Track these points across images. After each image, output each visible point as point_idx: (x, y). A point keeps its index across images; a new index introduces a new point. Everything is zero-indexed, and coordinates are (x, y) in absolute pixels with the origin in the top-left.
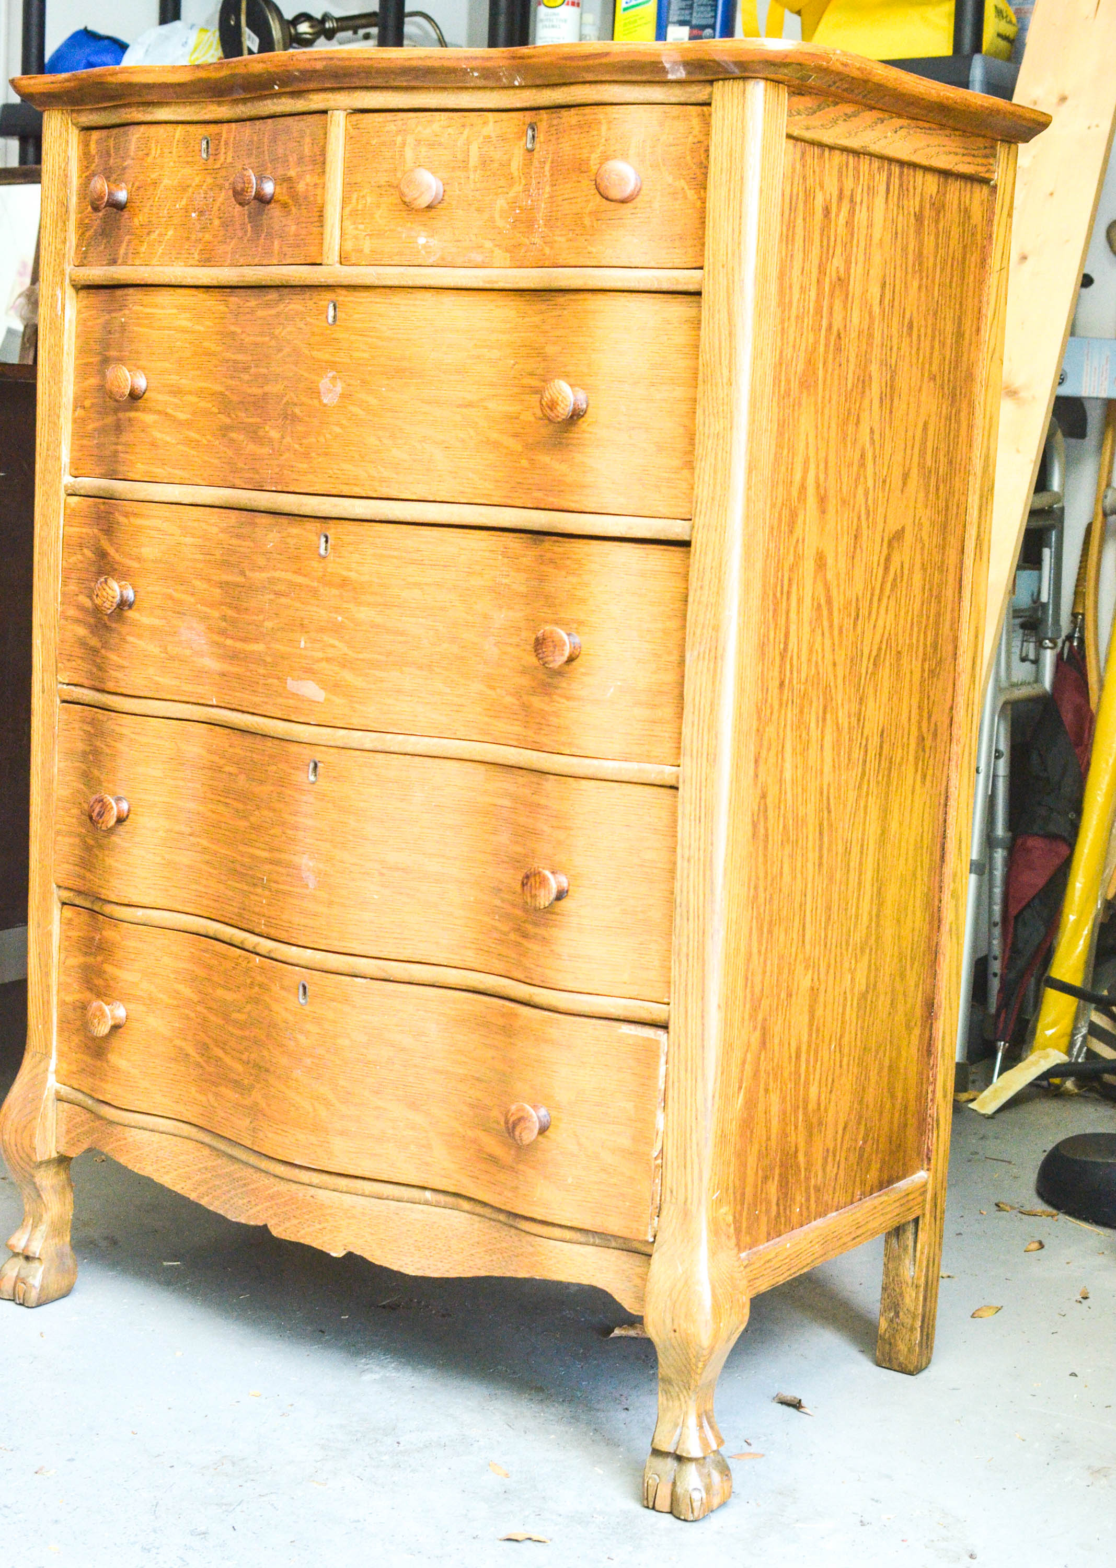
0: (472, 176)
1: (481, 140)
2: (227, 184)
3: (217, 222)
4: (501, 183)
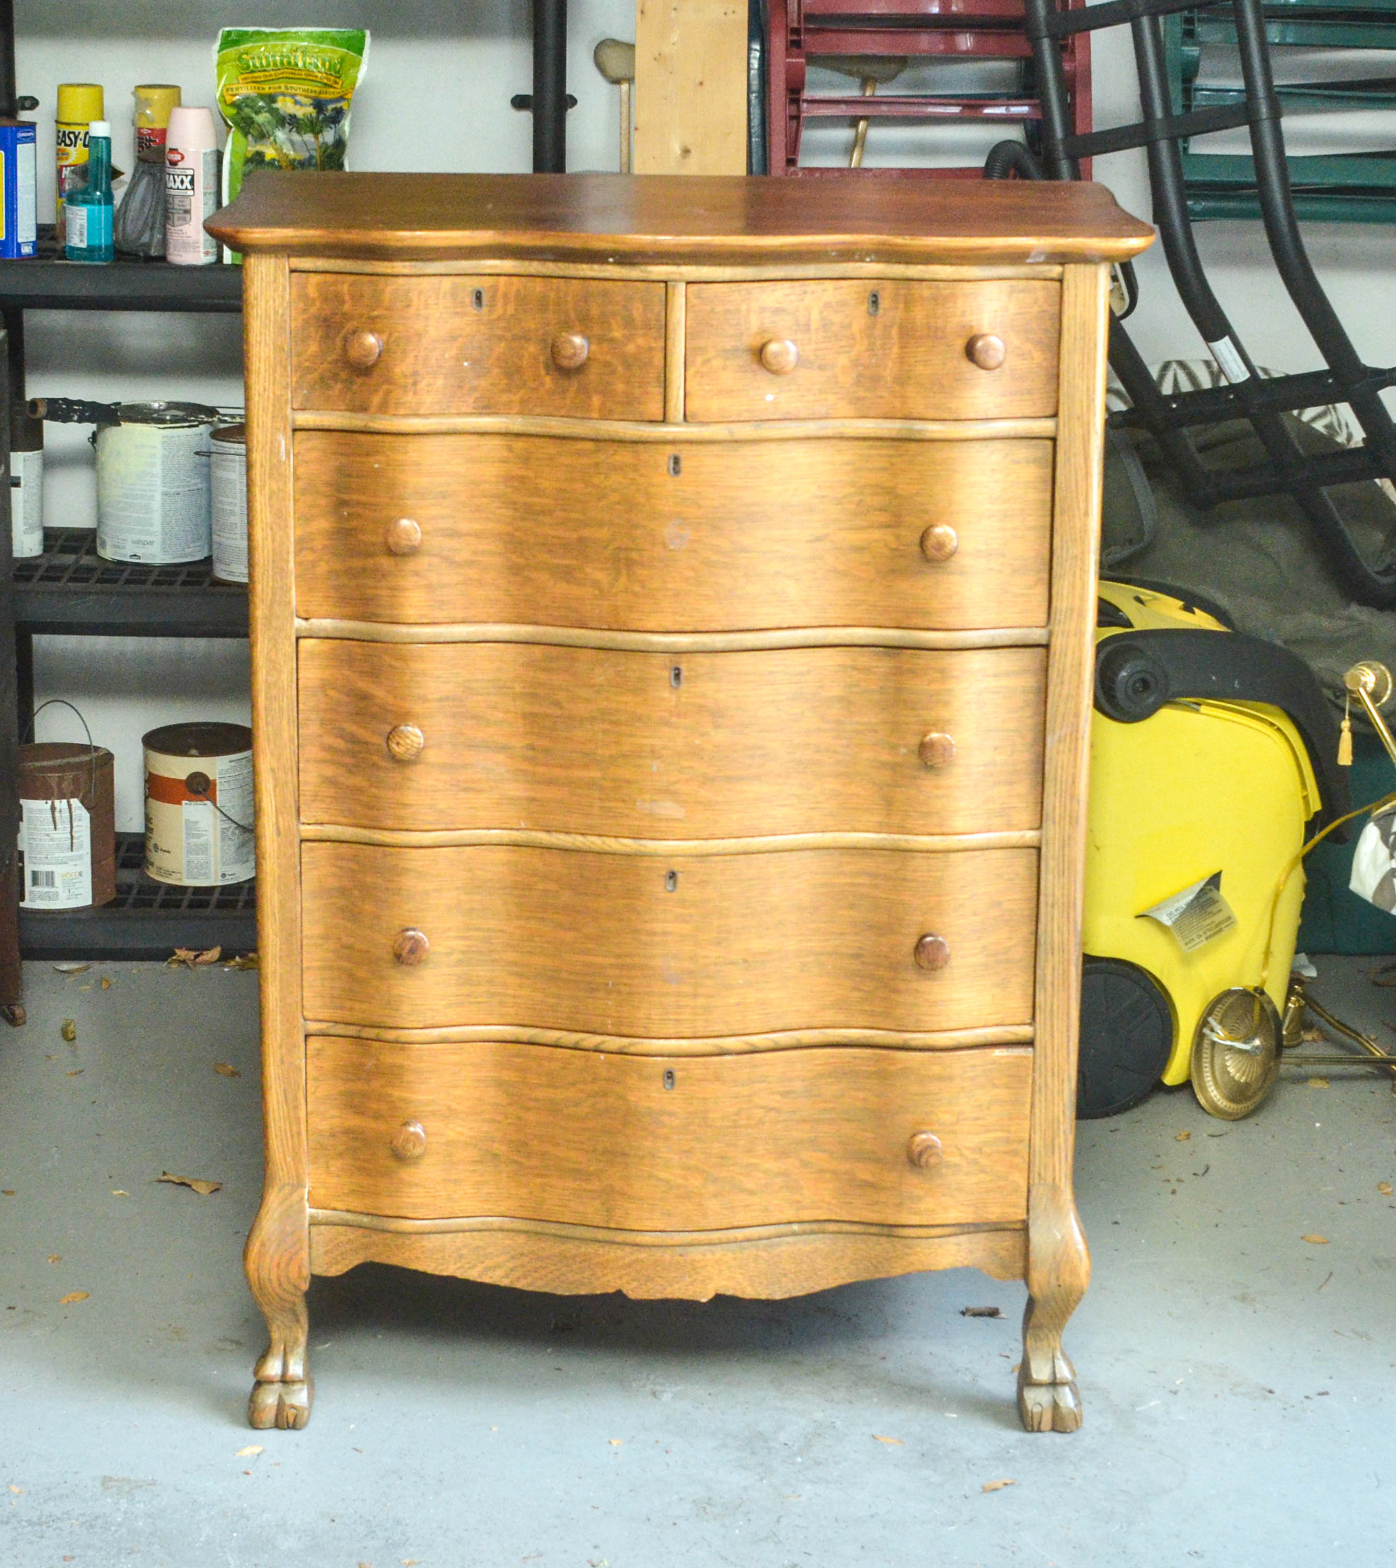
0: (813, 338)
1: (822, 305)
2: (508, 335)
3: (496, 371)
4: (843, 343)
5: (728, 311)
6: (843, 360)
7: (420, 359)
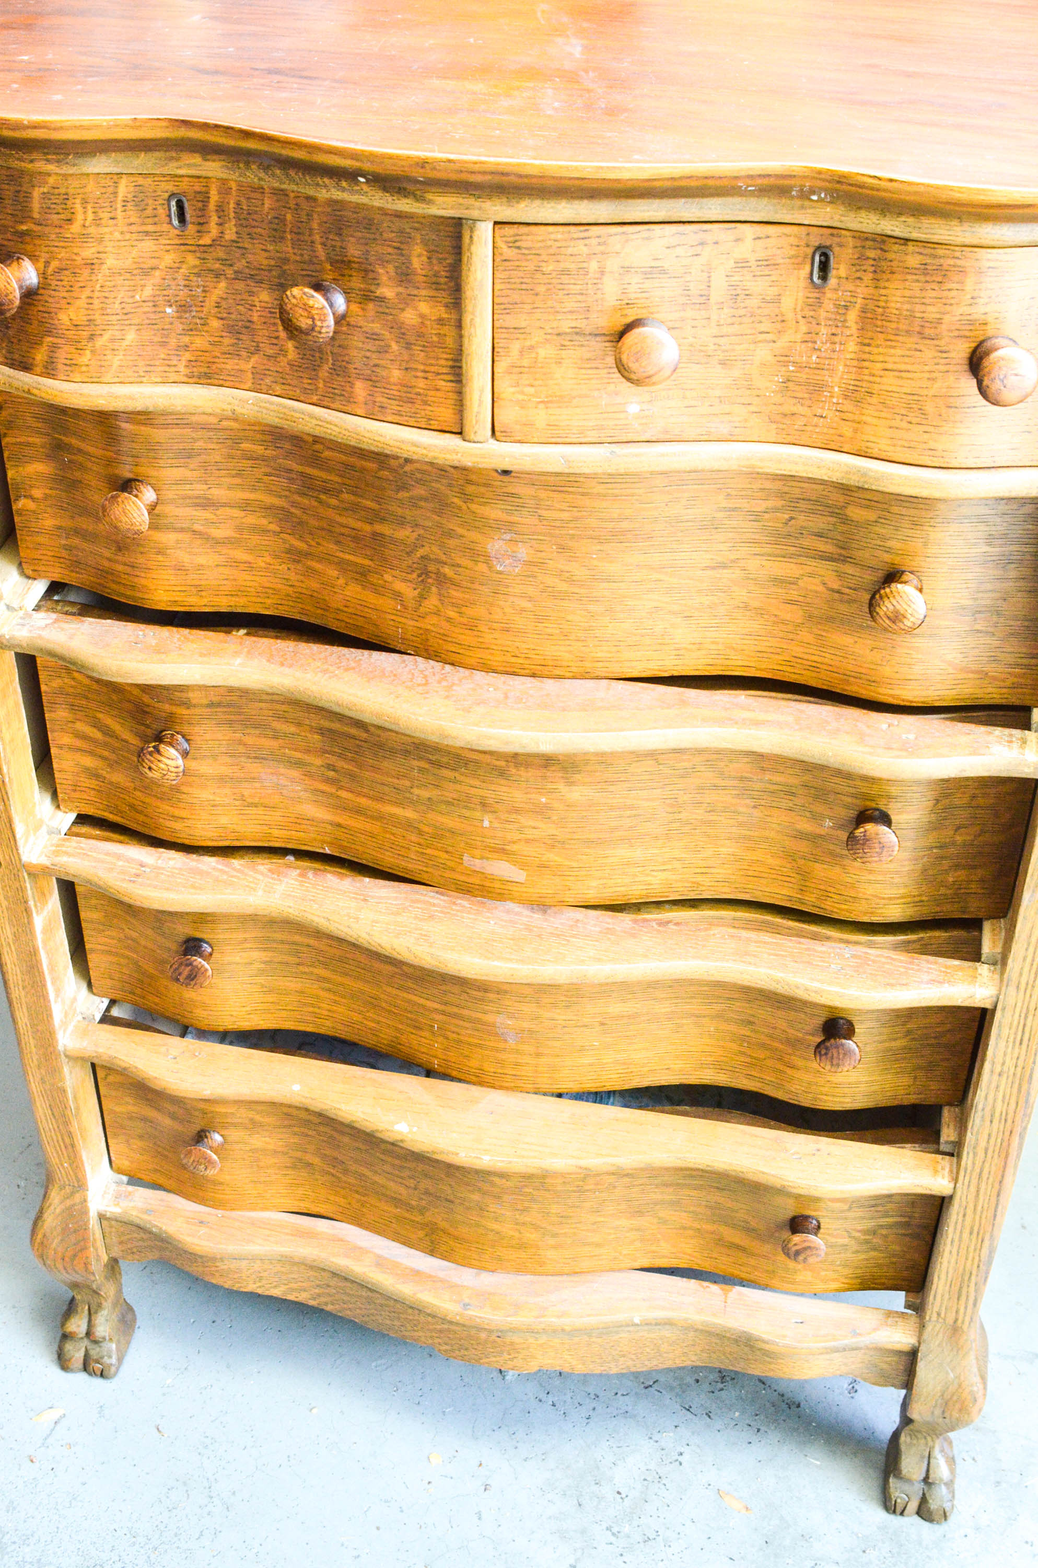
0: (714, 317)
1: (731, 263)
2: (230, 272)
3: (215, 324)
4: (763, 327)
5: (565, 272)
6: (763, 353)
7: (96, 302)
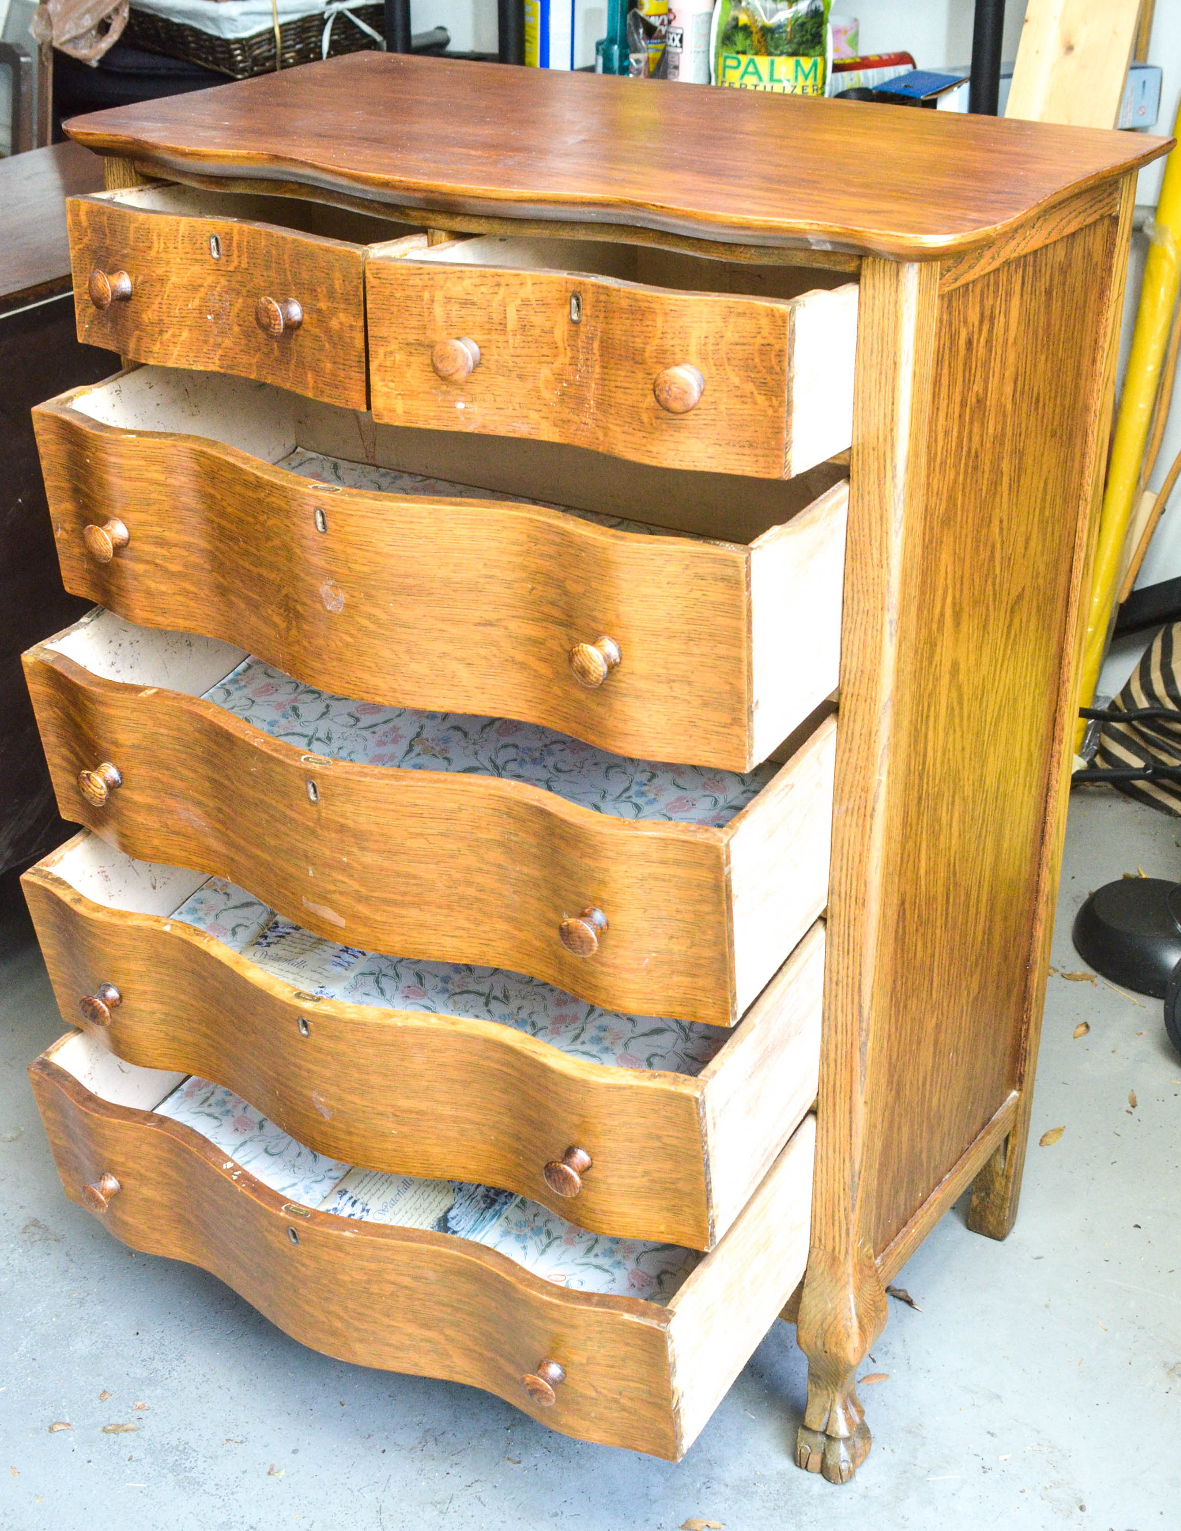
0: (511, 341)
1: (519, 302)
2: (244, 291)
3: (236, 329)
4: (544, 352)
5: (408, 298)
6: (545, 372)
7: (164, 307)
